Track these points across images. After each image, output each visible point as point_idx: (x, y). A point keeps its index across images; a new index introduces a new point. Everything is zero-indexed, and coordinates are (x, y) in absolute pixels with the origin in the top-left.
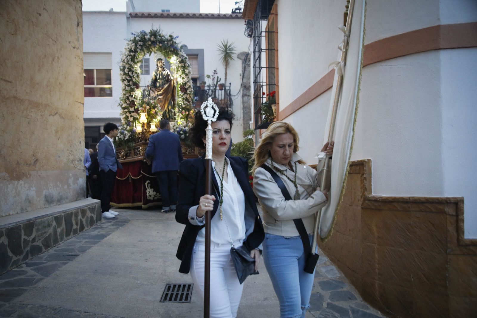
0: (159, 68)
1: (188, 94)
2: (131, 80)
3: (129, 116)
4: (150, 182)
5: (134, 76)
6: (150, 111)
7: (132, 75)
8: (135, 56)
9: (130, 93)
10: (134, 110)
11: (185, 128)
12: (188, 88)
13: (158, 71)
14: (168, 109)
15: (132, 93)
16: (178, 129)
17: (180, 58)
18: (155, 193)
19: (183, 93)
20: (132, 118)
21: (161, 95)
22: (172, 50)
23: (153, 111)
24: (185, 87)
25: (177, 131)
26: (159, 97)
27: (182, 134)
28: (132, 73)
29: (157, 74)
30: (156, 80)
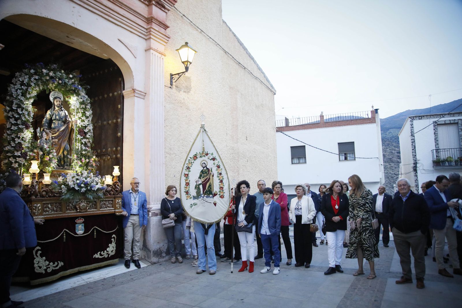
0: (56, 107)
1: (87, 138)
2: (20, 118)
3: (13, 162)
4: (40, 248)
5: (23, 113)
6: (43, 157)
7: (22, 113)
8: (27, 90)
9: (17, 134)
10: (20, 155)
11: (86, 179)
12: (88, 131)
13: (54, 111)
14: (64, 154)
15: (19, 134)
16: (78, 181)
17: (81, 99)
18: (47, 263)
19: (82, 137)
20: (17, 164)
21: (56, 138)
22: (73, 89)
23: (47, 158)
24: (84, 131)
25: (77, 183)
26: (54, 140)
27: (82, 187)
28: (22, 110)
29: (52, 114)
30: (51, 121)
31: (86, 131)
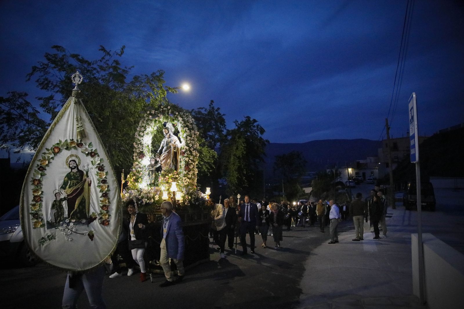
1: (186, 157)
2: (136, 151)
7: (137, 147)
15: (136, 162)
19: (183, 157)
21: (162, 161)
29: (164, 142)
30: (163, 148)
31: (184, 151)
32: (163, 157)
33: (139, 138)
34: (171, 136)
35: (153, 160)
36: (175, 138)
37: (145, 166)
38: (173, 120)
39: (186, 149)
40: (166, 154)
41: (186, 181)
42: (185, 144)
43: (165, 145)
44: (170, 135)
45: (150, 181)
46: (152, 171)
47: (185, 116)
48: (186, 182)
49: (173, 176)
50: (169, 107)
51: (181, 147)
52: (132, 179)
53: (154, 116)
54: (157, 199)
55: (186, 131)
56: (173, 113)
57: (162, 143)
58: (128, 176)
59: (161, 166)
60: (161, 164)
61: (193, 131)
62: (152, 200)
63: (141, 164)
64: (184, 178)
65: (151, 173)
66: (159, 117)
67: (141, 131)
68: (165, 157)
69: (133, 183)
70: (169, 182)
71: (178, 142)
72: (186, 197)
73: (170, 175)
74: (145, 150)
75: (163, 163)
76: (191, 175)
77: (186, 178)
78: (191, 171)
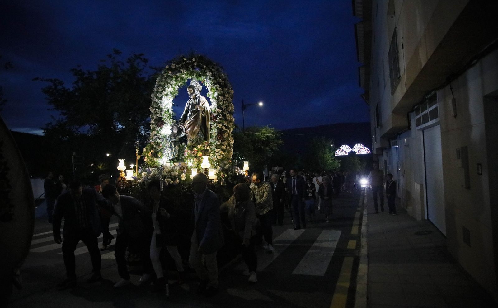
13: (189, 100)
15: (153, 132)
21: (187, 129)
28: (156, 111)
29: (188, 104)
30: (187, 112)
31: (215, 115)
32: (188, 124)
33: (157, 101)
34: (197, 97)
35: (175, 128)
36: (203, 99)
37: (165, 136)
38: (200, 76)
39: (217, 112)
40: (192, 120)
41: (220, 154)
42: (217, 105)
43: (190, 108)
44: (196, 95)
45: (172, 155)
46: (175, 142)
47: (215, 70)
48: (219, 156)
49: (203, 148)
50: (193, 60)
51: (211, 111)
52: (149, 153)
53: (175, 71)
54: (183, 179)
55: (217, 89)
56: (198, 66)
57: (187, 105)
58: (145, 149)
59: (186, 135)
60: (185, 132)
61: (226, 89)
62: (178, 181)
63: (160, 134)
64: (217, 150)
65: (173, 145)
66: (181, 72)
67: (159, 92)
68: (191, 123)
69: (151, 159)
70: (199, 155)
71: (207, 104)
72: (222, 175)
73: (199, 147)
74: (165, 116)
75: (188, 131)
76: (226, 145)
77: (219, 150)
78: (225, 140)
